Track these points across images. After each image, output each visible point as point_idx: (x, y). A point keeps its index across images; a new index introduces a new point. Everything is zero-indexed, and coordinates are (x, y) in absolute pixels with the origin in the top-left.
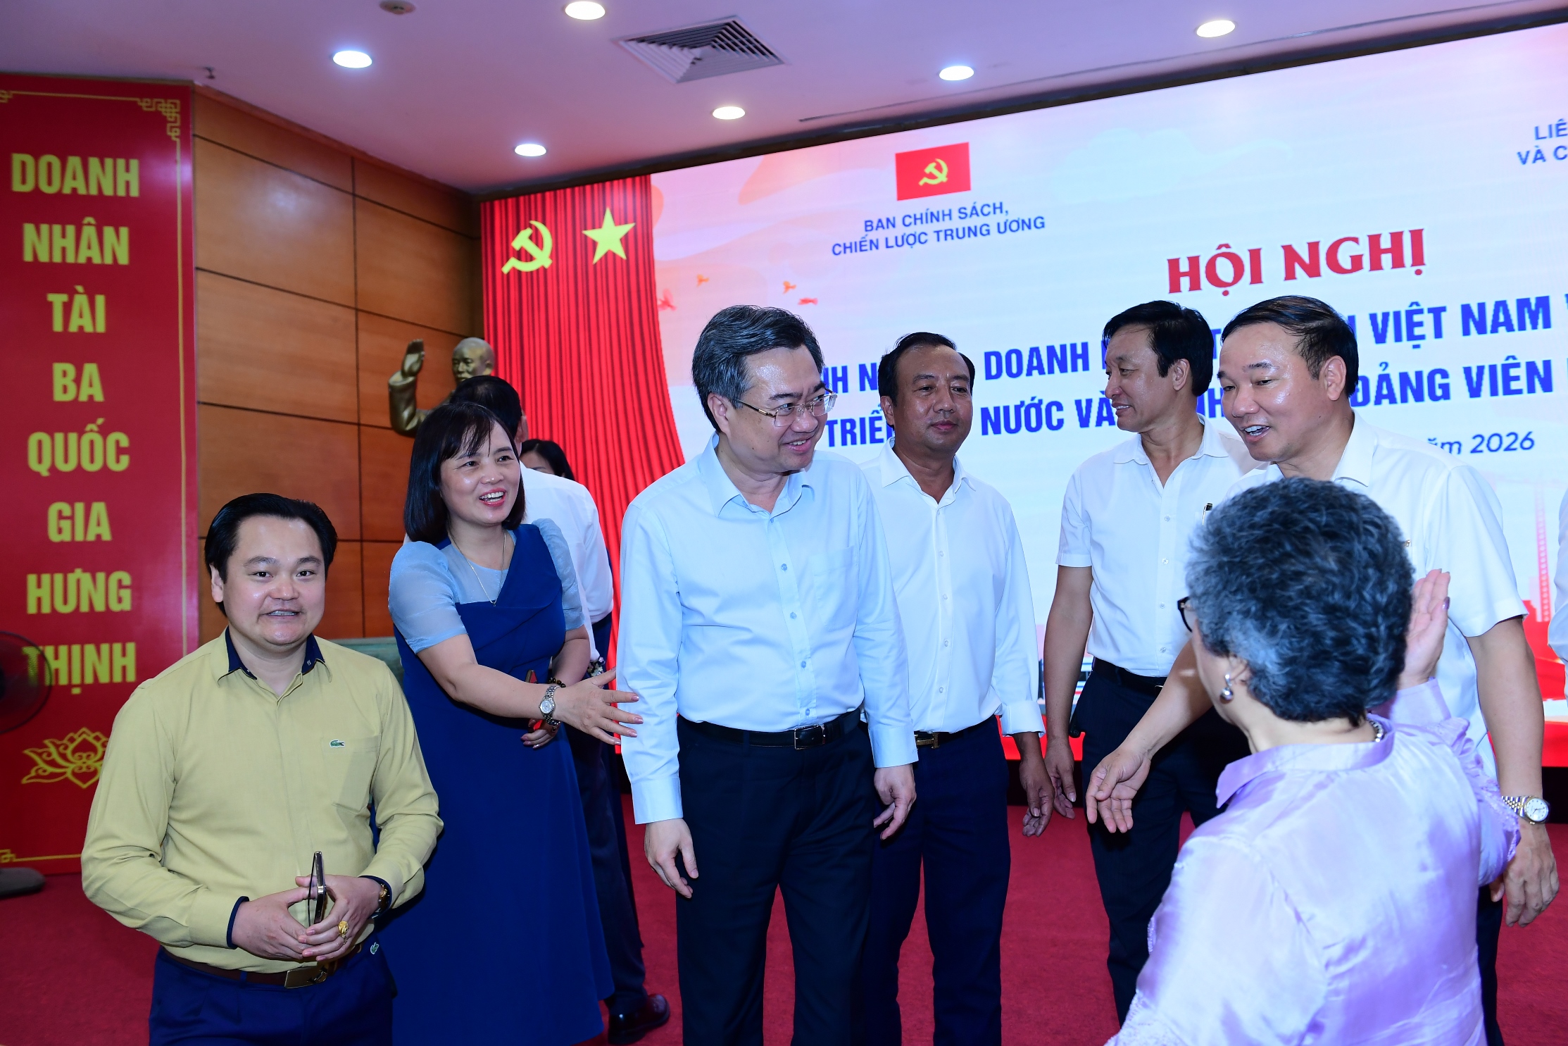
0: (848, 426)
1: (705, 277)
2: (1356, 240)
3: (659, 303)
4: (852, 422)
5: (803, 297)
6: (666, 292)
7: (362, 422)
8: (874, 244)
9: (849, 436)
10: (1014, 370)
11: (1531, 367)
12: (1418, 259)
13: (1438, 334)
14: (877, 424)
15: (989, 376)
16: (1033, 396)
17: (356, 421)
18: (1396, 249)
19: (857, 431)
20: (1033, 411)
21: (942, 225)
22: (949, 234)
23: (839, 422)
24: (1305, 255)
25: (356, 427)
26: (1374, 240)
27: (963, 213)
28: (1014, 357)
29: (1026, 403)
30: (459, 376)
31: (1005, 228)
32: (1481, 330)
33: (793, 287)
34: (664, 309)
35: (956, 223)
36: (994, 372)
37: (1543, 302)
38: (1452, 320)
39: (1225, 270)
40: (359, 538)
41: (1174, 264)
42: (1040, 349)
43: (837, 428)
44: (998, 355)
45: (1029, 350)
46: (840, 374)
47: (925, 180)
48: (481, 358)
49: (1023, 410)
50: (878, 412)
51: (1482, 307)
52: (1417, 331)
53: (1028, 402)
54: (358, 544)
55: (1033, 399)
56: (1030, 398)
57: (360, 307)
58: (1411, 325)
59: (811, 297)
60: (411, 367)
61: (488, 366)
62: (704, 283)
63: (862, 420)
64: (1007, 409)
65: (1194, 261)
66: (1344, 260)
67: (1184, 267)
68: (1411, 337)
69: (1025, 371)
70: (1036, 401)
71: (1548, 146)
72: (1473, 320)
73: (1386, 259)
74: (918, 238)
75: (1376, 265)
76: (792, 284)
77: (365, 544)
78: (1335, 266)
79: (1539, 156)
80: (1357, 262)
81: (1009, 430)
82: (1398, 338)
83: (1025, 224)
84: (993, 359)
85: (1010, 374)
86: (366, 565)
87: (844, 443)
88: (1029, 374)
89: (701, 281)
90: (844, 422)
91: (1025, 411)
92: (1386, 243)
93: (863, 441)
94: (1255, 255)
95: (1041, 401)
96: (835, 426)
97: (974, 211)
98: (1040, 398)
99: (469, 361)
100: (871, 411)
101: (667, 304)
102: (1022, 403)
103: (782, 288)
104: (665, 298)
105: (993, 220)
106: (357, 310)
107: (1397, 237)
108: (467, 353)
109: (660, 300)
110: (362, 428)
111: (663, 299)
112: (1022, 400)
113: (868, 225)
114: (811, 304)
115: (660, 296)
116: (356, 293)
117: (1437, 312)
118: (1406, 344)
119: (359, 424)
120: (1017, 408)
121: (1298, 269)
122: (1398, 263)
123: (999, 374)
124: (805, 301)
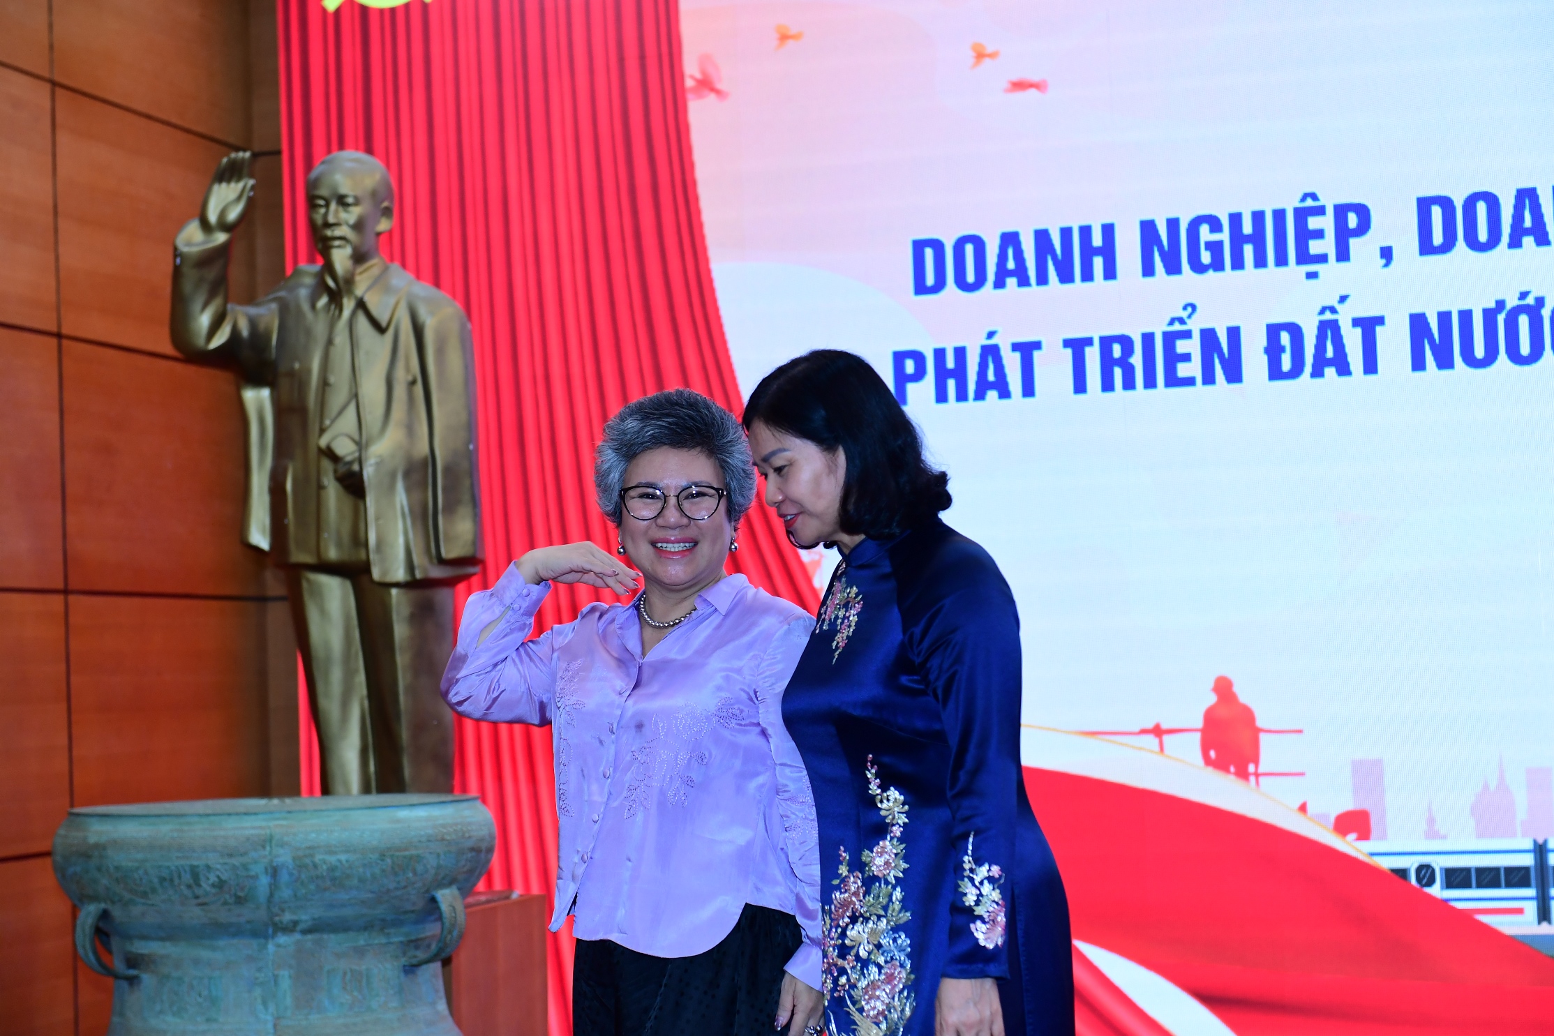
0: (1117, 351)
1: (793, 31)
3: (689, 83)
4: (1126, 342)
5: (1015, 77)
6: (705, 60)
7: (65, 331)
9: (1118, 372)
10: (1483, 236)
14: (1181, 346)
15: (1427, 247)
16: (1524, 289)
17: (54, 329)
19: (1137, 360)
20: (1524, 321)
23: (1096, 342)
25: (53, 342)
28: (1481, 208)
29: (1509, 306)
30: (329, 233)
33: (993, 56)
34: (700, 96)
36: (1438, 238)
40: (60, 585)
42: (1539, 192)
43: (1093, 356)
44: (1446, 204)
45: (1514, 193)
46: (1097, 241)
48: (374, 194)
49: (1501, 318)
50: (1182, 321)
53: (1512, 302)
54: (58, 600)
55: (1523, 295)
56: (1518, 295)
57: (58, 78)
59: (1034, 77)
60: (222, 214)
61: (387, 212)
62: (790, 43)
63: (1148, 339)
64: (1466, 316)
69: (1505, 238)
70: (1530, 300)
76: (990, 49)
77: (72, 598)
81: (1470, 360)
84: (1437, 212)
85: (1473, 243)
86: (73, 645)
87: (1108, 385)
88: (1515, 243)
89: (784, 37)
90: (1106, 342)
91: (1506, 321)
93: (1150, 383)
95: (1540, 302)
96: (1088, 350)
98: (1539, 295)
99: (350, 200)
100: (1168, 320)
101: (706, 85)
102: (1500, 304)
103: (970, 55)
104: (703, 72)
106: (54, 84)
108: (345, 187)
109: (692, 77)
110: (65, 342)
111: (698, 76)
112: (1500, 297)
114: (1033, 91)
115: (691, 68)
116: (51, 47)
119: (59, 336)
120: (1490, 316)
123: (1448, 244)
124: (1019, 85)
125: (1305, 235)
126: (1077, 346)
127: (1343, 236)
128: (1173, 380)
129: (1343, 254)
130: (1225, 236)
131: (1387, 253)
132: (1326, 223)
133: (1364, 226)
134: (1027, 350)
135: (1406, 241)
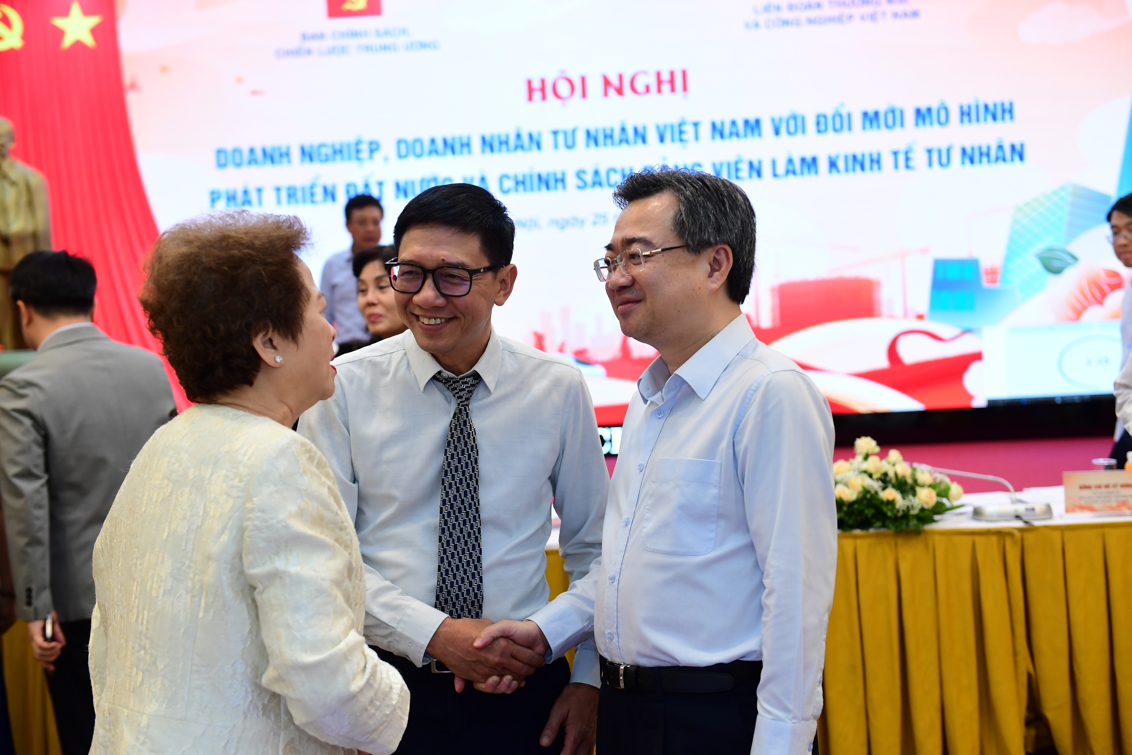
2: (645, 73)
4: (295, 189)
5: (252, 89)
6: (133, 77)
8: (309, 52)
9: (293, 197)
10: (418, 153)
11: (751, 165)
12: (685, 88)
13: (697, 138)
14: (315, 190)
18: (672, 82)
19: (299, 194)
21: (364, 41)
22: (368, 48)
23: (285, 189)
24: (615, 81)
26: (658, 75)
27: (378, 34)
28: (418, 143)
31: (410, 47)
32: (722, 136)
33: (244, 81)
35: (373, 41)
36: (403, 153)
37: (758, 122)
38: (705, 130)
39: (563, 88)
41: (529, 83)
42: (437, 140)
43: (284, 195)
44: (405, 142)
45: (428, 139)
46: (284, 151)
47: (347, 6)
50: (315, 182)
51: (722, 123)
52: (684, 137)
58: (681, 132)
59: (259, 90)
62: (166, 72)
63: (303, 188)
65: (543, 82)
66: (640, 85)
67: (536, 84)
68: (681, 140)
69: (426, 154)
71: (762, 18)
72: (717, 130)
73: (666, 87)
74: (343, 50)
75: (659, 91)
76: (242, 78)
78: (633, 88)
79: (757, 25)
80: (648, 89)
82: (673, 140)
83: (424, 45)
84: (403, 144)
85: (415, 155)
87: (289, 202)
88: (429, 155)
89: (163, 70)
90: (288, 189)
92: (665, 76)
94: (583, 80)
96: (282, 191)
97: (387, 33)
100: (310, 181)
103: (235, 80)
104: (132, 81)
105: (402, 41)
107: (672, 74)
113: (304, 37)
117: (696, 125)
118: (678, 144)
121: (612, 92)
122: (673, 90)
123: (406, 156)
124: (254, 92)
125: (358, 151)
126: (278, 189)
127: (372, 151)
128: (313, 202)
129: (371, 157)
130: (329, 151)
131: (386, 159)
132: (364, 147)
133: (377, 149)
134: (259, 190)
135: (393, 153)
